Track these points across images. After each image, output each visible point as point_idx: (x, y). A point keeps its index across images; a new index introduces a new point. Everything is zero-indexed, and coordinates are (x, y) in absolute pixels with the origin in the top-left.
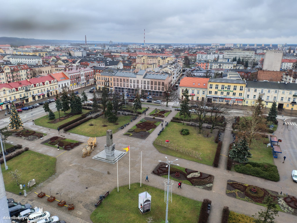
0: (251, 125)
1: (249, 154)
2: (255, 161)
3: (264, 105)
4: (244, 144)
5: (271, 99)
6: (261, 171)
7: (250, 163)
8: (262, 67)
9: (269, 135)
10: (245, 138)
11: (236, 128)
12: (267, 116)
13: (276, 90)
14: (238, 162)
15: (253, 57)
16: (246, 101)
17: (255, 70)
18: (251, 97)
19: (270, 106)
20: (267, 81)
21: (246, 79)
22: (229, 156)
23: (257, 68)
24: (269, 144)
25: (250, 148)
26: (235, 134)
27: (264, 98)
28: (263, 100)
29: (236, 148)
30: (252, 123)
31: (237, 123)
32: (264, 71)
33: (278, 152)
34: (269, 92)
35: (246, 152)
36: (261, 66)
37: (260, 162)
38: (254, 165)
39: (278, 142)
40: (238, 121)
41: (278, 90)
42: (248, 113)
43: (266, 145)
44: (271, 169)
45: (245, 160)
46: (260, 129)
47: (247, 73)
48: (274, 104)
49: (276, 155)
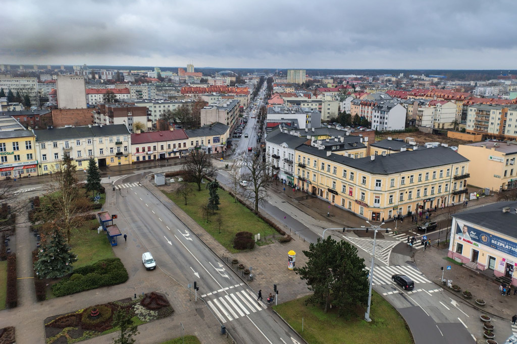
0: (63, 206)
1: (72, 256)
2: (84, 265)
3: (76, 166)
4: (59, 242)
5: (85, 155)
6: (99, 276)
7: (77, 271)
8: (57, 103)
9: (96, 213)
10: (57, 231)
11: (37, 220)
12: (85, 184)
13: (89, 138)
14: (56, 278)
15: (37, 87)
16: (43, 167)
17: (45, 111)
18: (51, 157)
19: (85, 165)
20: (71, 126)
21: (34, 128)
22: (35, 276)
23: (48, 106)
24: (101, 228)
25: (71, 246)
26: (38, 231)
27: (73, 155)
28: (72, 159)
29: (47, 255)
30: (63, 202)
31: (37, 209)
32: (61, 110)
33: (116, 236)
34: (78, 143)
35: (65, 255)
36: (54, 103)
37: (94, 262)
38: (85, 271)
39: (112, 220)
40: (38, 205)
41: (91, 138)
42: (51, 186)
43: (96, 231)
44: (113, 266)
45: (68, 269)
46: (80, 208)
47: (32, 116)
48: (92, 162)
49: (114, 241)
